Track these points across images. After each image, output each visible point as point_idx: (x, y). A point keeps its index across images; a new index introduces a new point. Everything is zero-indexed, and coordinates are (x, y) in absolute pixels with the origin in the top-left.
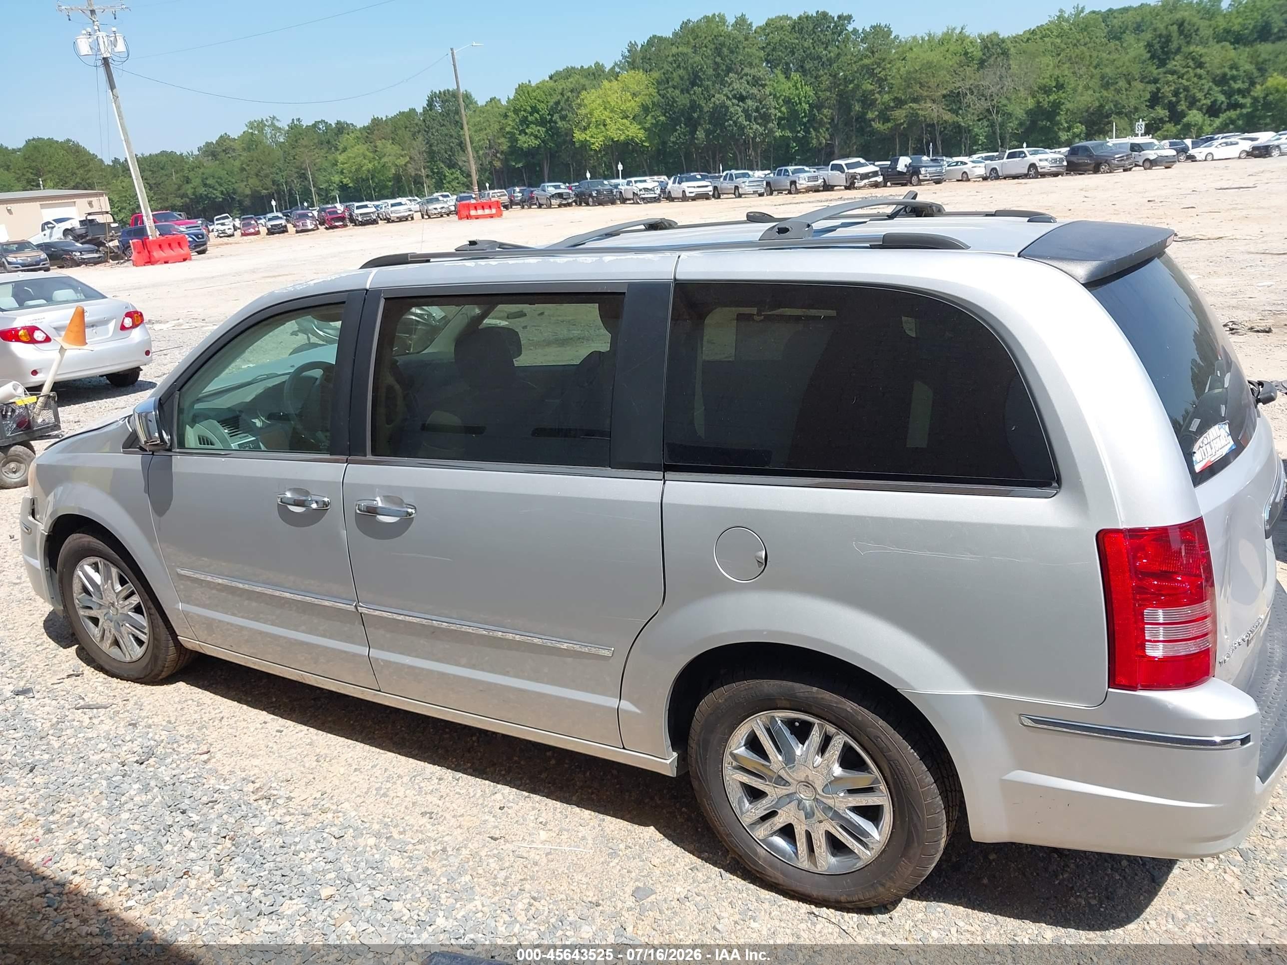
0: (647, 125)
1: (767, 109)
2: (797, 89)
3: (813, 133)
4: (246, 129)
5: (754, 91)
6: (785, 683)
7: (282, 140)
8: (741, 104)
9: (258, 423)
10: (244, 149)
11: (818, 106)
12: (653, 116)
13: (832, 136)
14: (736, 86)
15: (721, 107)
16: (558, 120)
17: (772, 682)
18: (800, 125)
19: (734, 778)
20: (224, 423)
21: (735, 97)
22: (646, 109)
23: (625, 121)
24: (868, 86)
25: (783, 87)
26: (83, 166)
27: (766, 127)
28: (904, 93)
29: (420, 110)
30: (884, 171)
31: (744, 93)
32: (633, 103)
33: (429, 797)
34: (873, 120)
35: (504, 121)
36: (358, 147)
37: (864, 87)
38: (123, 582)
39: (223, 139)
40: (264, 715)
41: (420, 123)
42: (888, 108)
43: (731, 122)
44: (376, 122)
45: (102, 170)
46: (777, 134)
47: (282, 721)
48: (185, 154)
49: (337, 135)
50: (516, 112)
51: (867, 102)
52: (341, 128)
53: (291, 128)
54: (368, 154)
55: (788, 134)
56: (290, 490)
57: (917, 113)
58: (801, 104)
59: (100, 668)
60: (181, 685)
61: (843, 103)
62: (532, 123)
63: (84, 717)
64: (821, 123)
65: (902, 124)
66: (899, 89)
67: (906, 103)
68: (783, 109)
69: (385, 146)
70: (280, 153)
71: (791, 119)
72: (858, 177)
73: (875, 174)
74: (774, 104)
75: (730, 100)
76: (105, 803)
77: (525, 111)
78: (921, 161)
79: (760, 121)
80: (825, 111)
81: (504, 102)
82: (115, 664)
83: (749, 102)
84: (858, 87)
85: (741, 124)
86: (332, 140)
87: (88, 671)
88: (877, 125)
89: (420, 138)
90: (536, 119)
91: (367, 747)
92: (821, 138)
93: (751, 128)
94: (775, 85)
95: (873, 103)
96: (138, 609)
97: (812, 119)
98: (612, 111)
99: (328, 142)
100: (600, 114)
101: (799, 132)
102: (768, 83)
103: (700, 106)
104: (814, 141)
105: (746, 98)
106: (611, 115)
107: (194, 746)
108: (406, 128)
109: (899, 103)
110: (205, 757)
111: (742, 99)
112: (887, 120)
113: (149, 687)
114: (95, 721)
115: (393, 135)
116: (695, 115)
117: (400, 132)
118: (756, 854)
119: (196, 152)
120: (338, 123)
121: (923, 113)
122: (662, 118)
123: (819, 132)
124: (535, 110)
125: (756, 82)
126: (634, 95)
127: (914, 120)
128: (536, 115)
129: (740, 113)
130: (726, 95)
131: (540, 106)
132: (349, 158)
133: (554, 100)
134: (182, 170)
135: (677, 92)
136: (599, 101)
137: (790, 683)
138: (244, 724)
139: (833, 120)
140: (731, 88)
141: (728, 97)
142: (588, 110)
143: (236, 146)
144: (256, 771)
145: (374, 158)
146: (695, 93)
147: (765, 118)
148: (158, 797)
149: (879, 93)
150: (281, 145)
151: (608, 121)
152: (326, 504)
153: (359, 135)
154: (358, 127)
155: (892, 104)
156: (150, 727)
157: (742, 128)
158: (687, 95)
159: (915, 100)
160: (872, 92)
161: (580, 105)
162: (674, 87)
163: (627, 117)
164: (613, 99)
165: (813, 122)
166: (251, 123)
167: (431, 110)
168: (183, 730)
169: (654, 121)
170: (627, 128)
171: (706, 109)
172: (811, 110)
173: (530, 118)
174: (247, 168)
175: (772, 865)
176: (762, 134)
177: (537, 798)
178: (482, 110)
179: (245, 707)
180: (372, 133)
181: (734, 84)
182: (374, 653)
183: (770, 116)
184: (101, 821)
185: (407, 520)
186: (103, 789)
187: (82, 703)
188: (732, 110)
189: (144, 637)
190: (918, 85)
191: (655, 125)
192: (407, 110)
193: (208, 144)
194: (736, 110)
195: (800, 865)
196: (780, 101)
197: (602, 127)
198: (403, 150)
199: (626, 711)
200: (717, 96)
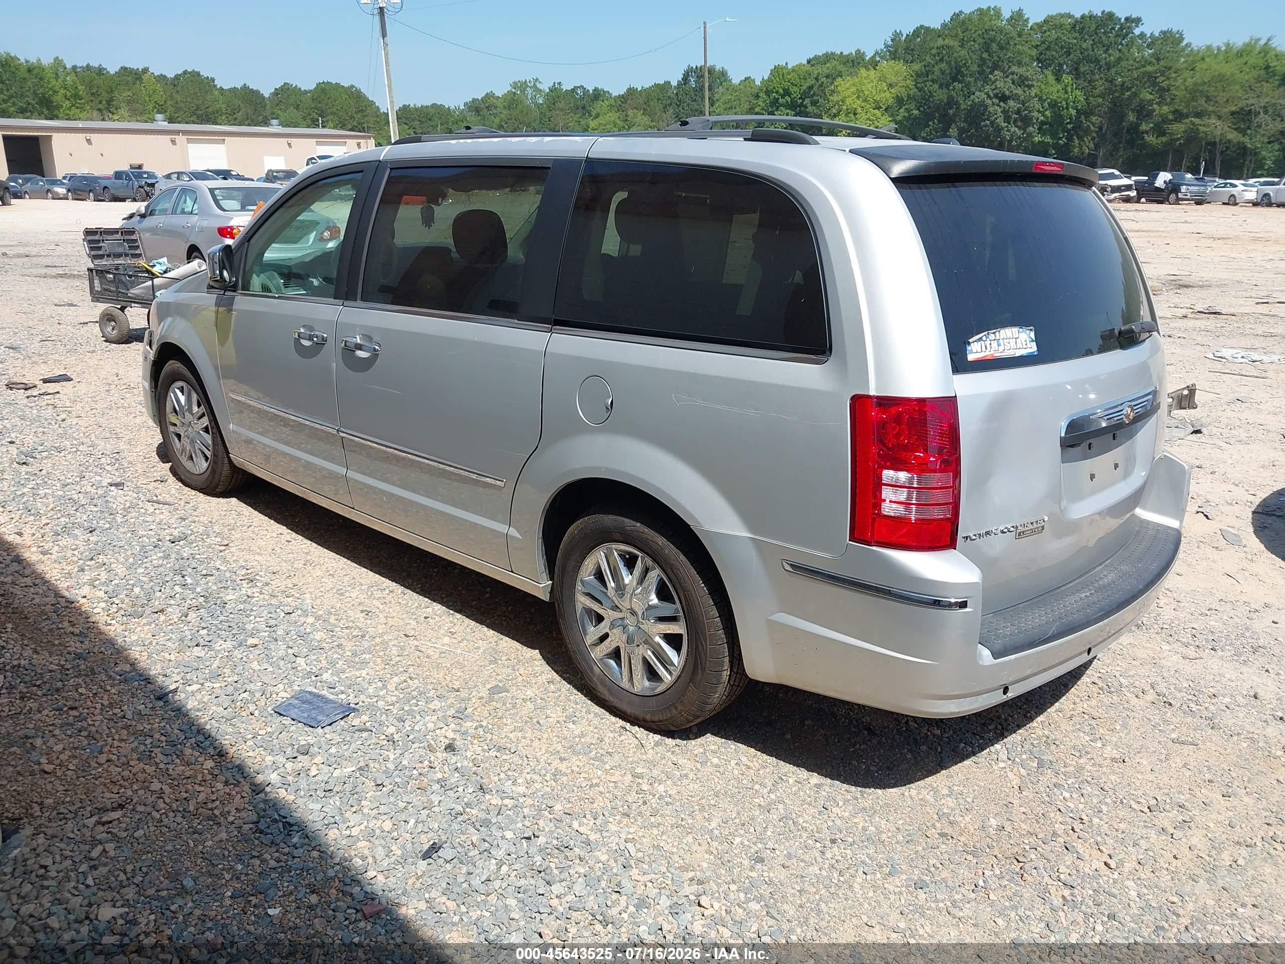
0: (899, 118)
1: (1030, 112)
2: (1066, 92)
3: (1076, 141)
4: (509, 88)
5: (1019, 91)
6: (619, 518)
7: (541, 102)
8: (1002, 104)
9: (316, 282)
10: (505, 108)
11: (1087, 112)
12: (906, 109)
13: (1097, 146)
14: (999, 84)
15: (981, 106)
16: (809, 105)
17: (611, 517)
18: (1063, 131)
19: (582, 601)
20: (282, 275)
21: (996, 96)
22: (900, 101)
23: (876, 111)
24: (1146, 95)
25: (1051, 89)
26: (362, 111)
27: (1025, 131)
28: (1187, 106)
29: (674, 83)
30: (1139, 187)
31: (1007, 93)
32: (887, 94)
33: (375, 602)
34: (1147, 132)
35: (754, 101)
36: (610, 114)
37: (1142, 96)
38: (199, 406)
39: (489, 96)
40: (283, 529)
41: (672, 96)
42: (1165, 120)
43: (988, 122)
44: (631, 91)
45: (377, 116)
46: (1036, 139)
47: (294, 535)
48: (452, 107)
49: (592, 101)
50: (768, 93)
51: (1143, 112)
52: (598, 95)
53: (551, 90)
54: (619, 122)
55: (1048, 139)
56: (304, 326)
57: (1197, 129)
58: (1067, 108)
59: (180, 479)
60: (234, 500)
61: (1116, 111)
62: (782, 105)
63: (150, 508)
64: (1087, 131)
65: (1179, 139)
66: (1181, 101)
67: (1187, 116)
68: (1048, 113)
69: (635, 116)
70: (537, 114)
71: (1054, 125)
72: (1109, 189)
73: (1128, 188)
74: (1038, 106)
75: (991, 99)
76: (131, 560)
77: (777, 92)
78: (1184, 179)
79: (1019, 124)
80: (1094, 119)
81: (758, 83)
82: (188, 475)
83: (1011, 103)
84: (1135, 95)
85: (998, 126)
86: (587, 106)
87: (171, 479)
88: (1151, 139)
89: (671, 111)
90: (787, 102)
91: (349, 562)
92: (1084, 147)
93: (1008, 131)
94: (1043, 87)
95: (1150, 114)
96: (206, 430)
97: (1078, 126)
98: (865, 100)
99: (584, 108)
100: (852, 102)
101: (1061, 139)
102: (1035, 83)
103: (957, 103)
104: (1076, 150)
105: (1009, 98)
106: (863, 104)
107: (219, 540)
108: (658, 100)
109: (1179, 116)
110: (223, 548)
111: (1004, 98)
112: (1163, 134)
113: (209, 498)
114: (157, 511)
115: (644, 106)
116: (951, 112)
117: (652, 103)
118: (592, 671)
119: (462, 107)
120: (596, 89)
121: (1205, 129)
122: (916, 112)
123: (1083, 141)
124: (787, 92)
125: (1022, 82)
126: (891, 86)
127: (1192, 137)
128: (787, 98)
129: (999, 114)
130: (987, 94)
131: (793, 89)
132: (600, 124)
133: (807, 84)
134: (447, 123)
135: (936, 86)
136: (853, 89)
137: (622, 519)
138: (265, 532)
139: (1101, 128)
140: (993, 87)
141: (989, 96)
142: (840, 97)
143: (499, 104)
144: (256, 563)
145: (624, 127)
146: (953, 90)
147: (1026, 121)
148: (171, 563)
149: (1159, 104)
150: (538, 106)
151: (859, 110)
152: (324, 340)
153: (613, 102)
154: (614, 95)
155: (1171, 117)
156: (194, 522)
157: (999, 129)
158: (945, 90)
159: (1199, 115)
160: (1150, 102)
161: (833, 92)
162: (933, 81)
163: (879, 108)
164: (869, 88)
165: (1078, 130)
166: (515, 83)
167: (685, 84)
168: (216, 528)
169: (907, 114)
170: (877, 118)
171: (963, 107)
172: (1078, 116)
173: (781, 100)
174: (505, 126)
175: (603, 683)
176: (1019, 138)
177: (458, 616)
178: (735, 89)
179: (272, 521)
180: (626, 102)
181: (998, 83)
182: (351, 474)
183: (1031, 119)
184: (121, 570)
185: (375, 355)
186: (135, 552)
187: (155, 498)
188: (991, 109)
189: (208, 454)
190: (1204, 99)
191: (907, 119)
192: (662, 82)
193: (474, 100)
194: (996, 110)
195: (622, 685)
196: (1046, 105)
197: (851, 115)
198: (652, 121)
199: (512, 537)
200: (977, 93)
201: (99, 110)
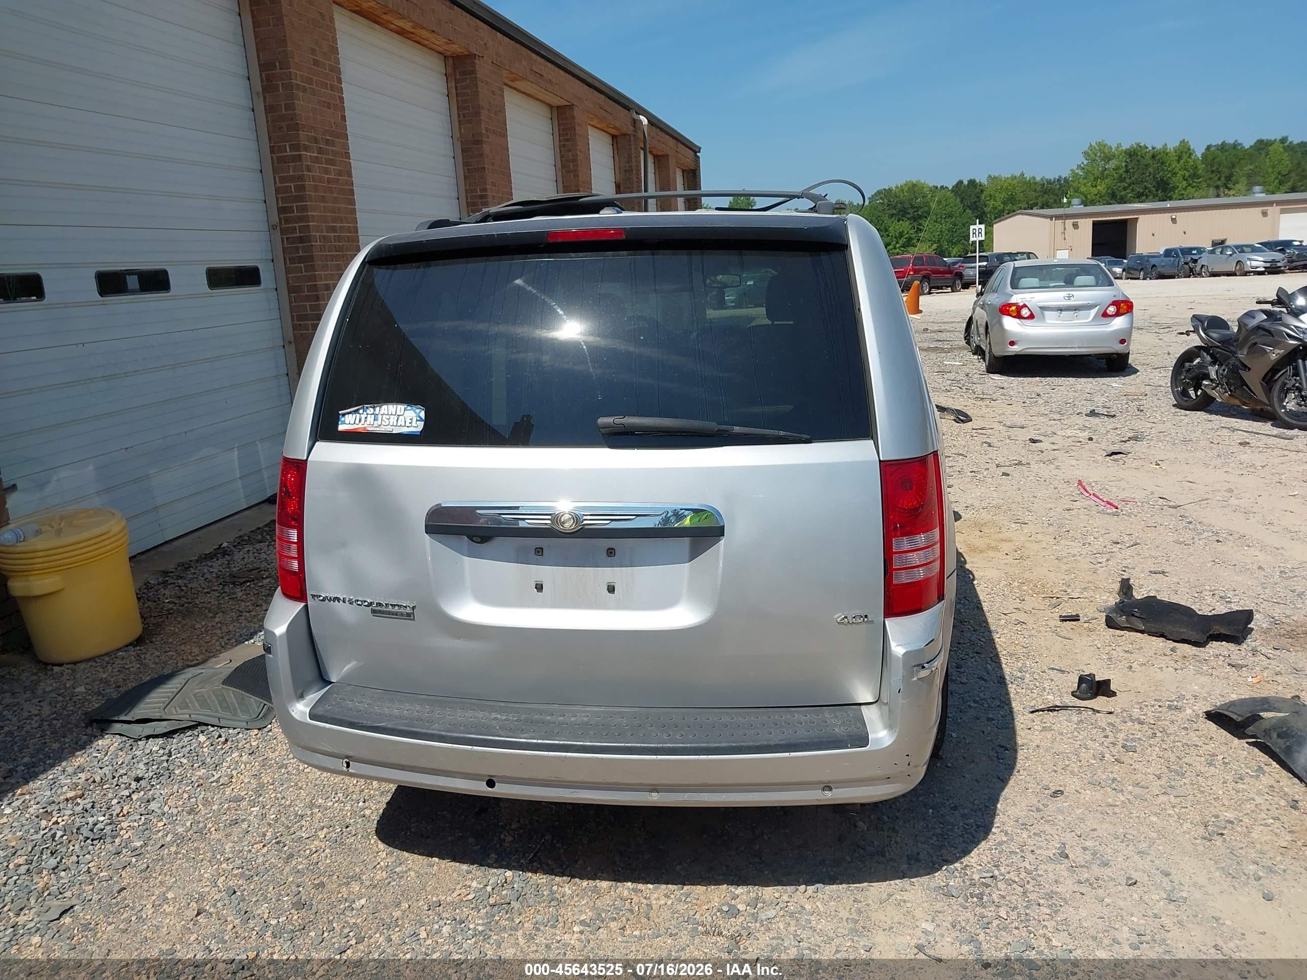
201: (1217, 187)
